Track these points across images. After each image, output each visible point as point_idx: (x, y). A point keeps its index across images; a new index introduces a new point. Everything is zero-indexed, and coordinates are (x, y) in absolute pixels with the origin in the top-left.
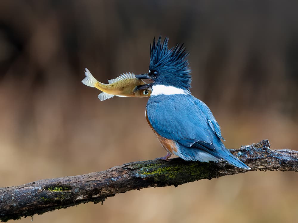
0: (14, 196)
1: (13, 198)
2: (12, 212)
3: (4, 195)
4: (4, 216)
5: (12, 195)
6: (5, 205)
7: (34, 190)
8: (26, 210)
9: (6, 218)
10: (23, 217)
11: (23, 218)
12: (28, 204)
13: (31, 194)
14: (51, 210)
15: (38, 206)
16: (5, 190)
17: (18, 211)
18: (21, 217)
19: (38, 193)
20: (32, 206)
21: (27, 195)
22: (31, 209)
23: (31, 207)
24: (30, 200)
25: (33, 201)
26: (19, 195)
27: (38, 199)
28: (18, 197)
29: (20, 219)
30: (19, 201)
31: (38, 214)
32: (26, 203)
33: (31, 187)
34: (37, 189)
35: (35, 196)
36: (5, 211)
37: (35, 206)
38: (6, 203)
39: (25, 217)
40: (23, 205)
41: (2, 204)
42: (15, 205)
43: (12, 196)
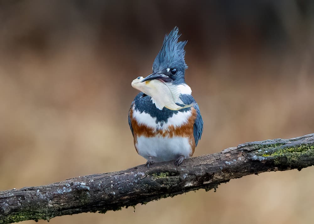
0: (113, 183)
1: (112, 185)
2: (111, 202)
3: (101, 182)
4: (102, 207)
5: (111, 182)
6: (103, 194)
7: (136, 176)
8: (127, 199)
9: (104, 208)
10: (123, 207)
11: (124, 209)
12: (130, 192)
13: (133, 181)
14: (156, 199)
15: (141, 195)
16: (103, 176)
17: (118, 201)
18: (122, 207)
19: (141, 179)
20: (134, 195)
21: (128, 182)
22: (134, 197)
23: (132, 195)
24: (132, 188)
25: (134, 189)
26: (119, 182)
27: (141, 186)
28: (118, 184)
29: (121, 210)
30: (119, 188)
31: (141, 204)
32: (127, 192)
33: (132, 173)
34: (139, 175)
35: (138, 183)
36: (103, 200)
37: (138, 194)
38: (104, 191)
39: (127, 207)
40: (124, 193)
41: (99, 192)
42: (114, 193)
43: (111, 184)
